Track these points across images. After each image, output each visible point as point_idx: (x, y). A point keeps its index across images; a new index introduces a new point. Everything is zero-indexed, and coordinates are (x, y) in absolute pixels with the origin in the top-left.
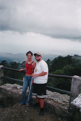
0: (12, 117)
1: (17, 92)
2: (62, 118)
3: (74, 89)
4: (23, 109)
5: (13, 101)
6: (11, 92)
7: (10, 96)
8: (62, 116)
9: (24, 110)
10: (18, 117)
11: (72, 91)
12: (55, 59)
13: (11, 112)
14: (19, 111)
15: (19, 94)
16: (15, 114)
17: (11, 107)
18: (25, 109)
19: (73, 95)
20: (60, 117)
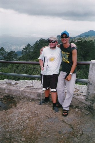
0: (25, 119)
1: (16, 89)
2: (79, 108)
3: (92, 76)
4: (32, 107)
5: (14, 99)
6: (8, 89)
7: (8, 95)
8: (79, 107)
9: (34, 108)
10: (31, 116)
11: (90, 78)
12: (36, 43)
13: (19, 113)
14: (29, 110)
15: (20, 91)
16: (26, 114)
17: (14, 107)
18: (34, 106)
19: (91, 82)
20: (77, 108)
